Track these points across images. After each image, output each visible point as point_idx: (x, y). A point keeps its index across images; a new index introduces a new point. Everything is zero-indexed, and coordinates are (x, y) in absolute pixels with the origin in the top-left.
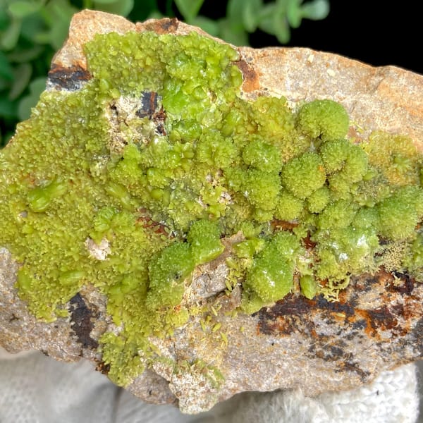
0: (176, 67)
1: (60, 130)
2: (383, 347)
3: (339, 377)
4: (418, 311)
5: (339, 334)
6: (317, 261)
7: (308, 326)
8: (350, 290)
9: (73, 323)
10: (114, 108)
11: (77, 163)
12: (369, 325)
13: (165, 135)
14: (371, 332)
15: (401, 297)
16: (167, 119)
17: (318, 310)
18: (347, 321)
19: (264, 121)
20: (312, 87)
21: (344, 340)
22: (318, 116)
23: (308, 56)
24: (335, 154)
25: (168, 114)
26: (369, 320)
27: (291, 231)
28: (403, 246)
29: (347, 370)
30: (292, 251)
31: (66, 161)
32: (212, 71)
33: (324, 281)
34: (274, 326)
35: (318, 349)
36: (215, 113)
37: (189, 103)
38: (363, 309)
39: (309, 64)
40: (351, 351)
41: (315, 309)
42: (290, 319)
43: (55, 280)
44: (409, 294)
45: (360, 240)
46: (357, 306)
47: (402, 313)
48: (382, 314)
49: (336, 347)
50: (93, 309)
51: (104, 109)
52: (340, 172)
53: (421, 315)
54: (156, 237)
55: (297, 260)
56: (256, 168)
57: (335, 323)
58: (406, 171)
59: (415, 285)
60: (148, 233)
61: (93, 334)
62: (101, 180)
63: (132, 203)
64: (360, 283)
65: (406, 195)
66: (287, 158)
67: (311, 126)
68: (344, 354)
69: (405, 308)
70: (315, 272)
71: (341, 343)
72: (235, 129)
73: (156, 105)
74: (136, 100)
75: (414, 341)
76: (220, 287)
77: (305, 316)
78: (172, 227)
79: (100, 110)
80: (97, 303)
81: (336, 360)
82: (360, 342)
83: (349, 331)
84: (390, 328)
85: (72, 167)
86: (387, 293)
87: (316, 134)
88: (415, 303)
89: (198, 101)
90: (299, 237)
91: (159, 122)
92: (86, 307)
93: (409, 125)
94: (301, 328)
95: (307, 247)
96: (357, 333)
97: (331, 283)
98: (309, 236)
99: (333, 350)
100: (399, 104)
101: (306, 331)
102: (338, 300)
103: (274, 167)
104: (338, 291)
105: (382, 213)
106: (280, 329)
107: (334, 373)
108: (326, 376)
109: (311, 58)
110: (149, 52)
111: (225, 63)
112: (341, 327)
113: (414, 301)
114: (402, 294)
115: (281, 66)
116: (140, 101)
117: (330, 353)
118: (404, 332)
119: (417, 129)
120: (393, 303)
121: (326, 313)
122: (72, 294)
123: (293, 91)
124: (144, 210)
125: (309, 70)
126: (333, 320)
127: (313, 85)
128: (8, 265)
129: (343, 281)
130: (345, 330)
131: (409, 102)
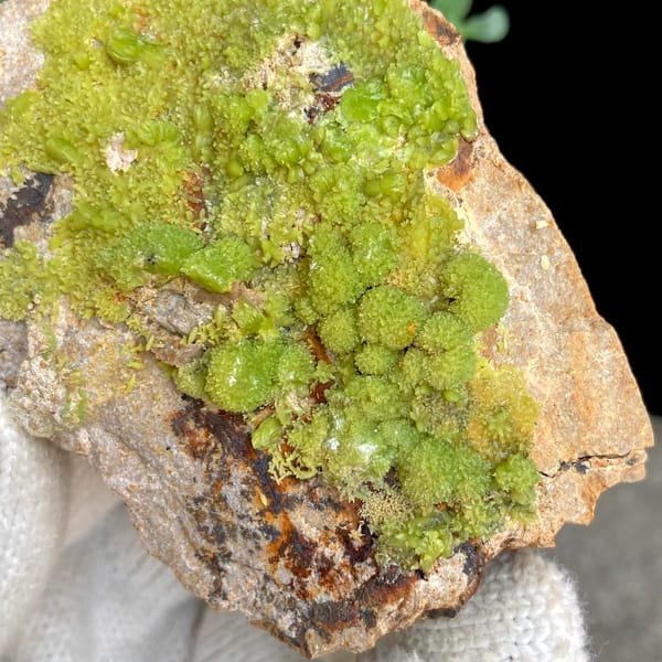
0: (400, 74)
1: (225, 6)
2: (268, 585)
3: (194, 564)
4: (341, 590)
5: (241, 517)
6: (306, 421)
7: (220, 472)
8: (302, 487)
9: (14, 197)
10: (297, 44)
11: (201, 54)
12: (279, 544)
13: (310, 122)
14: (273, 554)
15: (342, 555)
16: (331, 111)
17: (249, 468)
18: (261, 513)
19: (419, 222)
20: (509, 254)
21: (239, 529)
22: (472, 276)
23: (542, 219)
24: (441, 331)
25: (338, 108)
26: (284, 538)
27: (317, 360)
28: (404, 509)
29: (209, 567)
30: (292, 377)
31: (193, 41)
32: (428, 117)
33: (288, 447)
34: (191, 433)
35: (205, 507)
36: (382, 159)
37: (370, 123)
38: (292, 520)
39: (533, 228)
40: (232, 551)
41: (247, 464)
42: (213, 444)
43: (48, 135)
44: (352, 562)
45: (367, 445)
46: (288, 511)
47: (323, 572)
48: (303, 548)
49: (224, 528)
50: (48, 207)
51: (286, 35)
52: (427, 353)
53: (340, 598)
54: (184, 207)
55: (287, 393)
56: (352, 253)
57: (249, 500)
58: (495, 437)
59: (369, 560)
60: (181, 193)
61: (20, 231)
62: (202, 95)
63: (204, 151)
64: (320, 493)
65: (465, 461)
66: (395, 282)
67: (453, 278)
68: (222, 545)
69: (332, 572)
70: (291, 428)
71: (233, 530)
72: (380, 196)
73: (339, 89)
74: (327, 61)
75: (303, 616)
76: (183, 326)
77: (229, 459)
78: (212, 218)
79: (283, 30)
80: (58, 205)
81: (209, 541)
82: (251, 552)
83: (253, 526)
84: (296, 574)
85: (192, 53)
86: (333, 535)
87: (449, 292)
88: (347, 579)
89: (382, 131)
90: (316, 374)
91: (320, 105)
92: (44, 197)
93: (558, 404)
94: (213, 465)
95: (313, 396)
96: (259, 538)
97: (292, 457)
98: (328, 385)
99: (218, 528)
100: (573, 372)
101: (214, 475)
102: (279, 481)
103: (369, 273)
104: (289, 473)
105: (421, 447)
106: (192, 442)
107: (193, 553)
108: (182, 546)
109: (541, 224)
110: (395, 35)
111: (451, 127)
112: (250, 513)
113: (350, 576)
114: (346, 554)
115: (503, 196)
116: (329, 68)
117: (211, 527)
118: (304, 595)
119: (562, 418)
120: (328, 552)
121: (253, 481)
122: (46, 168)
123: (485, 235)
124: (206, 171)
125: (525, 233)
126: (251, 496)
127: (513, 252)
128: (27, 76)
129: (305, 469)
130: (251, 520)
131: (587, 382)
